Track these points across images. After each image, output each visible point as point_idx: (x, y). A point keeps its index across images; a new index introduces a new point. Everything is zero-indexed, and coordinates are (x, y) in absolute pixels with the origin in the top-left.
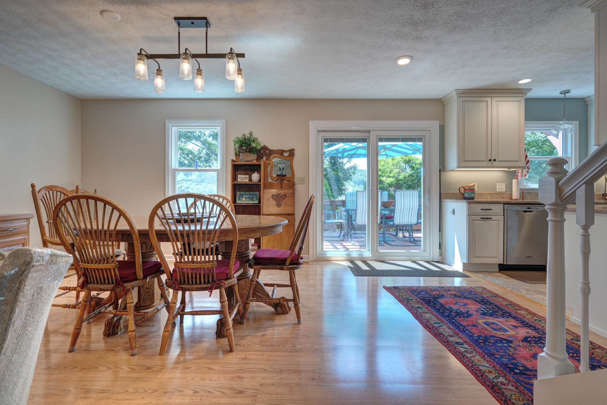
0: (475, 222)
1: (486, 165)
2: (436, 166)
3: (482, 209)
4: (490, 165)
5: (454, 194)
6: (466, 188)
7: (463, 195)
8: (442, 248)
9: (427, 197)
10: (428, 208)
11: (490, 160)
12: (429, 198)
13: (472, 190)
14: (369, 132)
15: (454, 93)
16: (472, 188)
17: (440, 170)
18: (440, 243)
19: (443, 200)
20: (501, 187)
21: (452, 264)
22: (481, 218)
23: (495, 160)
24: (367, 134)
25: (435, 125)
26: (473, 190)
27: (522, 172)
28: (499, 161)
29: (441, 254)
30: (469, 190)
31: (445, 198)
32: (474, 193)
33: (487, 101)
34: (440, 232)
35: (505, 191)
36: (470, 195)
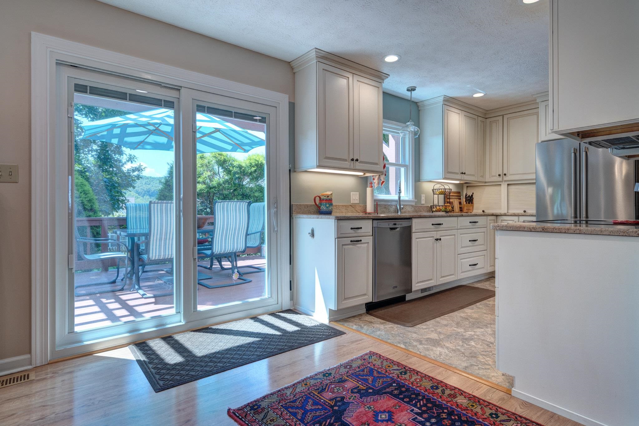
0: (344, 247)
1: (348, 167)
2: (285, 164)
3: (352, 229)
4: (352, 167)
5: (307, 206)
6: (322, 198)
7: (319, 207)
8: (294, 288)
9: (273, 211)
10: (274, 228)
11: (352, 160)
12: (276, 213)
13: (329, 201)
14: (178, 89)
15: (313, 54)
16: (329, 198)
17: (290, 170)
18: (290, 281)
19: (294, 215)
20: (355, 198)
21: (312, 313)
22: (351, 241)
23: (357, 160)
24: (174, 94)
25: (283, 100)
26: (331, 200)
27: (379, 178)
28: (361, 162)
29: (292, 298)
30: (326, 200)
31: (299, 213)
32: (331, 205)
33: (348, 78)
34: (290, 264)
35: (358, 202)
36: (327, 208)
